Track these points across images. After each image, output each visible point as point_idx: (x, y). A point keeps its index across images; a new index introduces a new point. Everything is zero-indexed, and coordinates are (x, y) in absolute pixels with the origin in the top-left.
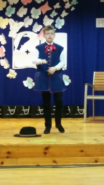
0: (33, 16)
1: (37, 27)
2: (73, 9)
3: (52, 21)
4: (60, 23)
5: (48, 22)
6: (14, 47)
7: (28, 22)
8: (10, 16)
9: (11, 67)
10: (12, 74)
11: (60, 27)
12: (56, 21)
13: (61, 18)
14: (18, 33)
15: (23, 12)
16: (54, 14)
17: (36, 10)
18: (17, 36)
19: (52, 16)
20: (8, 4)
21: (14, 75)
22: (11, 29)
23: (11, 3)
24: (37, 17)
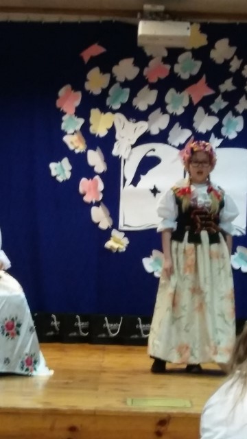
0: (170, 109)
1: (181, 135)
3: (215, 120)
4: (234, 126)
5: (204, 123)
6: (125, 180)
7: (158, 123)
8: (117, 106)
9: (115, 225)
10: (117, 243)
11: (232, 135)
12: (225, 121)
13: (236, 114)
14: (133, 146)
15: (145, 100)
16: (217, 106)
17: (178, 95)
18: (130, 154)
19: (215, 108)
20: (113, 81)
21: (122, 244)
22: (117, 136)
23: (121, 78)
24: (180, 111)
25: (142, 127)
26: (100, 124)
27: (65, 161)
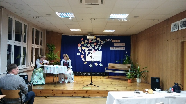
0: (92, 46)
1: (93, 49)
2: (104, 44)
3: (97, 48)
4: (100, 48)
5: (96, 48)
6: (86, 55)
7: (90, 48)
8: (85, 46)
9: (85, 61)
10: (85, 63)
11: (100, 49)
13: (100, 47)
15: (89, 45)
16: (98, 46)
18: (87, 52)
19: (97, 46)
20: (85, 43)
23: (86, 42)
24: (93, 46)
25: (88, 49)
26: (83, 48)
27: (79, 53)
